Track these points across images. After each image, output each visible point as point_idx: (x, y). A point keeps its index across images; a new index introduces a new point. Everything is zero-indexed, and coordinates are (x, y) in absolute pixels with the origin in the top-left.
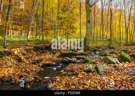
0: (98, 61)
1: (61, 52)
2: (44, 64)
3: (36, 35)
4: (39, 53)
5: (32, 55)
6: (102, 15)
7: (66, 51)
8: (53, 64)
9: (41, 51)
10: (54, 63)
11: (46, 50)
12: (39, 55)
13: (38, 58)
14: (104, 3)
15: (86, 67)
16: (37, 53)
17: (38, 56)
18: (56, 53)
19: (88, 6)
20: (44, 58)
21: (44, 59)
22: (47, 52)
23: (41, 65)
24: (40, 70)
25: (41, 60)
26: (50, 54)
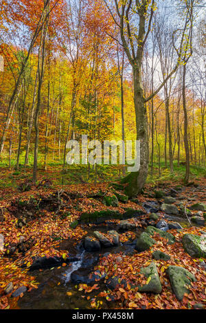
0: (170, 244)
1: (81, 209)
2: (38, 262)
3: (19, 152)
4: (24, 220)
5: (4, 229)
6: (168, 114)
7: (93, 206)
8: (61, 258)
9: (31, 214)
10: (64, 255)
11: (43, 208)
12: (24, 224)
13: (22, 238)
14: (169, 89)
15: (145, 278)
16: (20, 221)
17: (21, 228)
18: (68, 215)
19: (139, 100)
20: (37, 236)
21: (38, 240)
22: (44, 216)
23: (29, 265)
24: (28, 288)
25: (29, 244)
26: (54, 218)
